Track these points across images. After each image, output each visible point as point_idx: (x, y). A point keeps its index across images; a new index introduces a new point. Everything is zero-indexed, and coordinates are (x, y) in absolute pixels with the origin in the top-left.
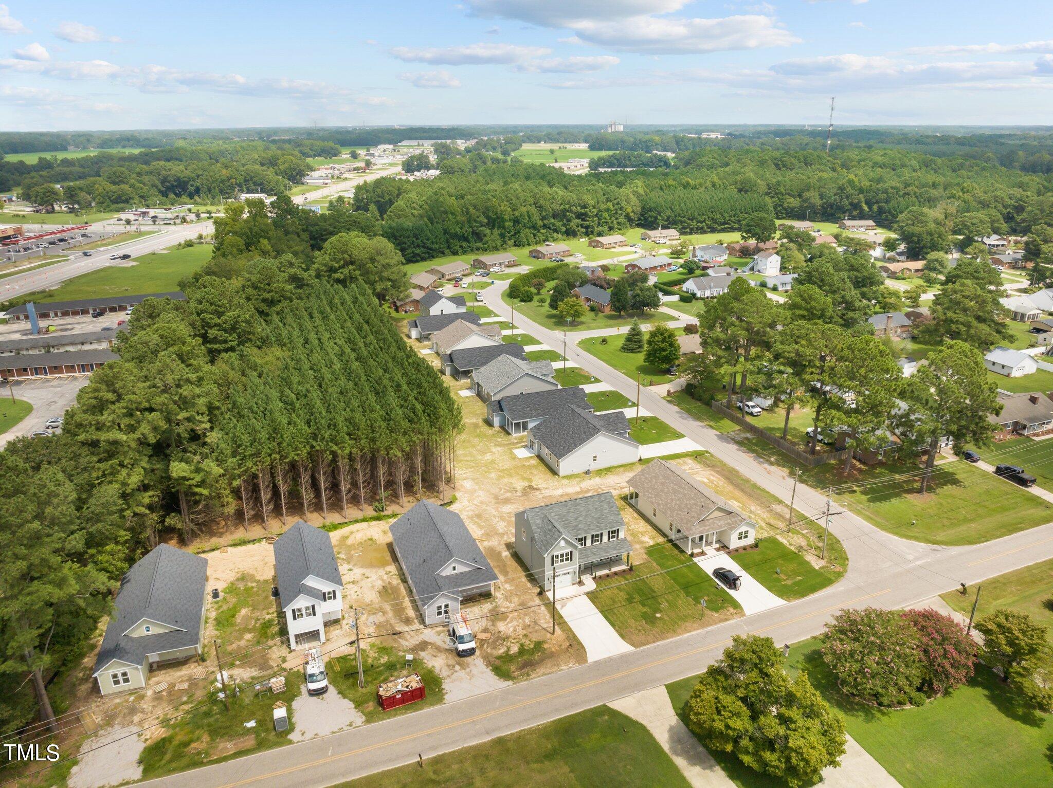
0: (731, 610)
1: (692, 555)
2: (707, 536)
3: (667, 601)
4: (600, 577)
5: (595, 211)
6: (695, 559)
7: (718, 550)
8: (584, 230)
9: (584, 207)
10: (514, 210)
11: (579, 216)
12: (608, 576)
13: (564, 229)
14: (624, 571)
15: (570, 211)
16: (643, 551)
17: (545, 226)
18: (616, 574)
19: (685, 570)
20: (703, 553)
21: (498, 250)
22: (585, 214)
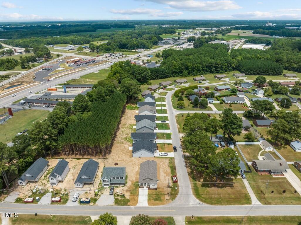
5: (220, 66)
7: (147, 187)
8: (216, 71)
9: (217, 64)
10: (193, 65)
11: (215, 67)
13: (209, 71)
15: (212, 65)
17: (203, 70)
21: (187, 76)
22: (217, 67)
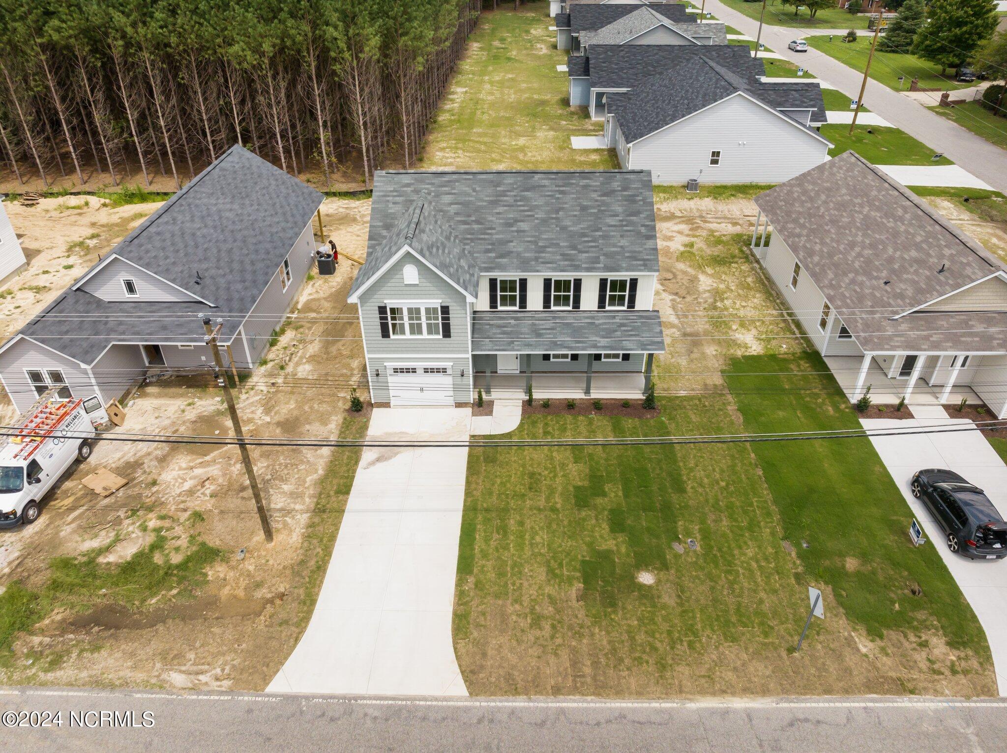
0: (939, 646)
1: (863, 408)
2: (932, 362)
3: (706, 535)
4: (546, 405)
6: (868, 424)
7: (955, 411)
12: (570, 405)
14: (625, 405)
16: (717, 364)
18: (597, 405)
19: (821, 448)
20: (900, 411)
